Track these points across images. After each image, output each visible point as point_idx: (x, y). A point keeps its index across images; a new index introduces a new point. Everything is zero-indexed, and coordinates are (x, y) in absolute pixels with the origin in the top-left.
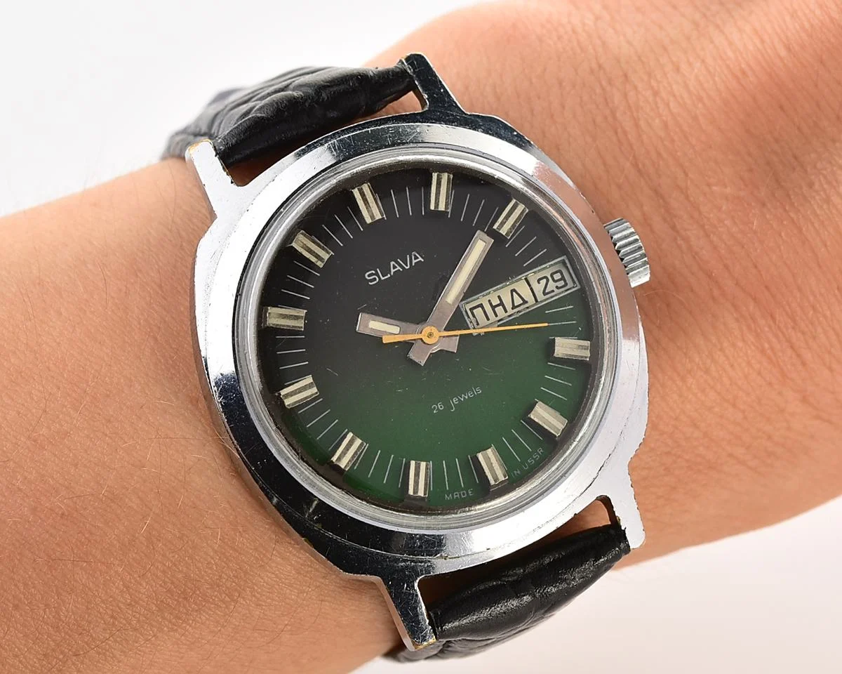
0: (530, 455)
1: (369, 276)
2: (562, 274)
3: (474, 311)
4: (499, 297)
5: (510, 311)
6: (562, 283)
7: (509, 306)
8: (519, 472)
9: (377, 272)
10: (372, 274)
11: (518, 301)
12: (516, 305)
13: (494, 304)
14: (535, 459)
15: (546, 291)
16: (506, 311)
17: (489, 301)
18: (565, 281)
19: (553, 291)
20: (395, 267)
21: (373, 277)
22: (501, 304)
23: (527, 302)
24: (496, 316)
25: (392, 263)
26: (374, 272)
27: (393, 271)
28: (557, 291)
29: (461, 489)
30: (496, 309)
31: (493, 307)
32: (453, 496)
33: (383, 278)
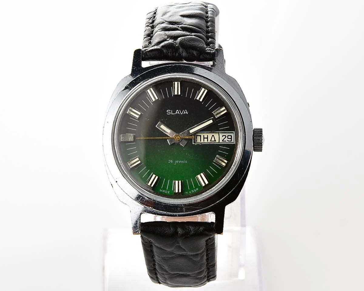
0: (193, 189)
2: (231, 137)
8: (187, 193)
9: (171, 111)
12: (212, 140)
14: (194, 191)
15: (224, 140)
16: (208, 141)
17: (204, 136)
18: (231, 140)
20: (177, 112)
21: (169, 112)
22: (207, 138)
23: (216, 141)
24: (204, 141)
25: (177, 110)
27: (176, 113)
28: (227, 142)
29: (166, 190)
31: (204, 138)
32: (162, 191)
33: (172, 114)
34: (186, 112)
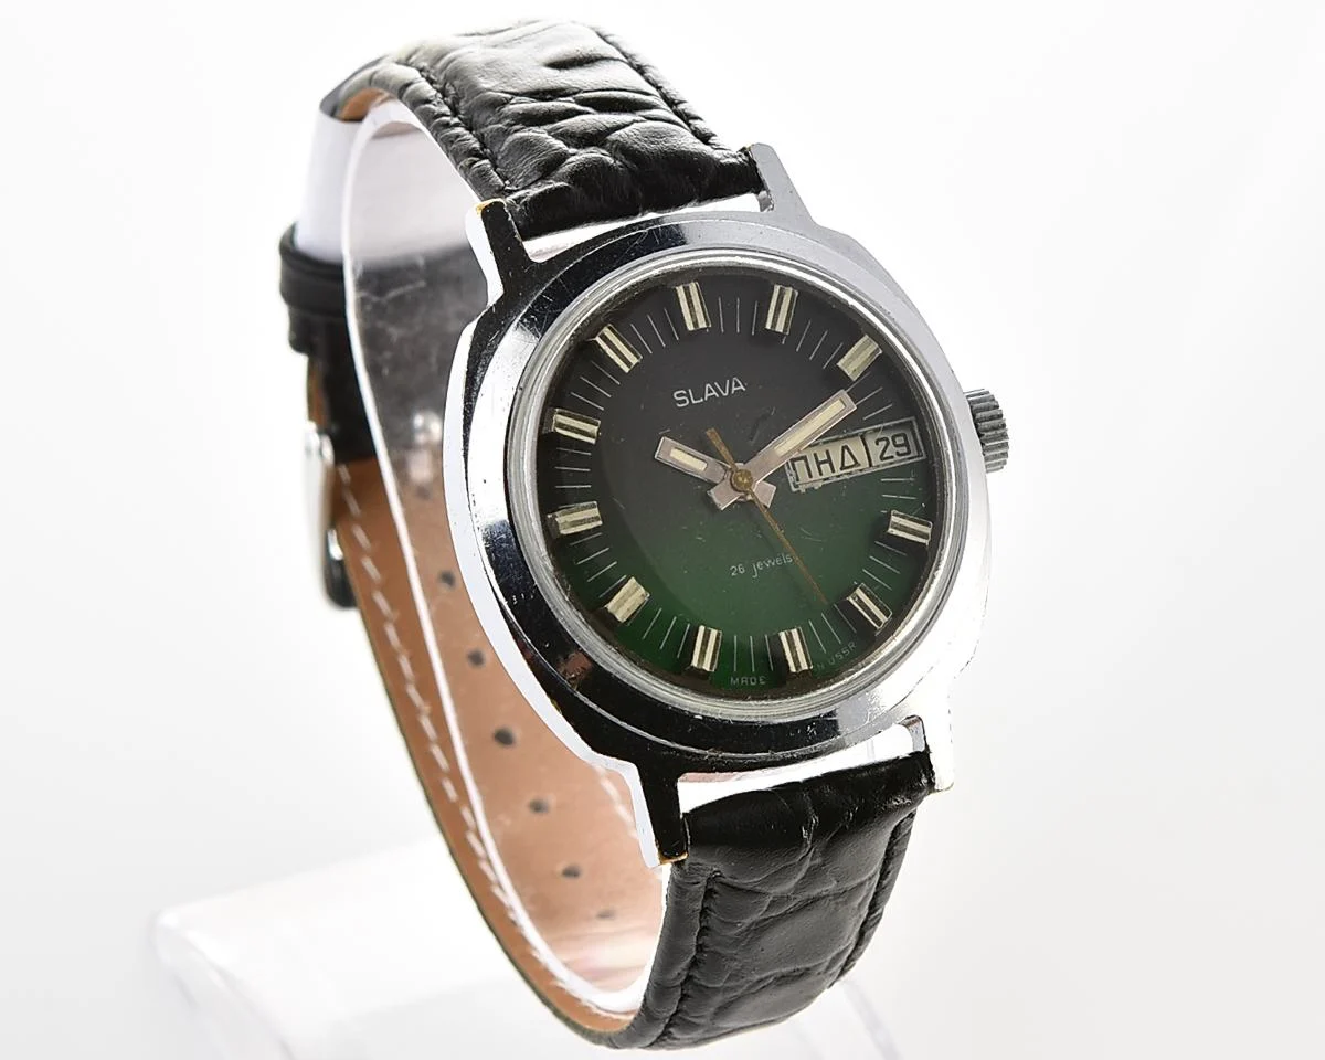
0: (839, 648)
1: (678, 396)
2: (906, 439)
3: (796, 463)
4: (827, 452)
5: (839, 472)
6: (904, 450)
7: (837, 466)
8: (822, 666)
9: (688, 392)
10: (682, 395)
11: (849, 461)
12: (846, 465)
13: (820, 460)
14: (844, 654)
15: (885, 456)
16: (833, 471)
17: (815, 455)
18: (908, 448)
19: (892, 457)
20: (710, 391)
21: (683, 398)
22: (829, 461)
23: (859, 464)
24: (821, 474)
25: (708, 386)
26: (685, 392)
27: (707, 395)
28: (897, 458)
29: (750, 674)
30: (822, 466)
31: (819, 464)
32: (740, 680)
33: (694, 402)
34: (737, 385)
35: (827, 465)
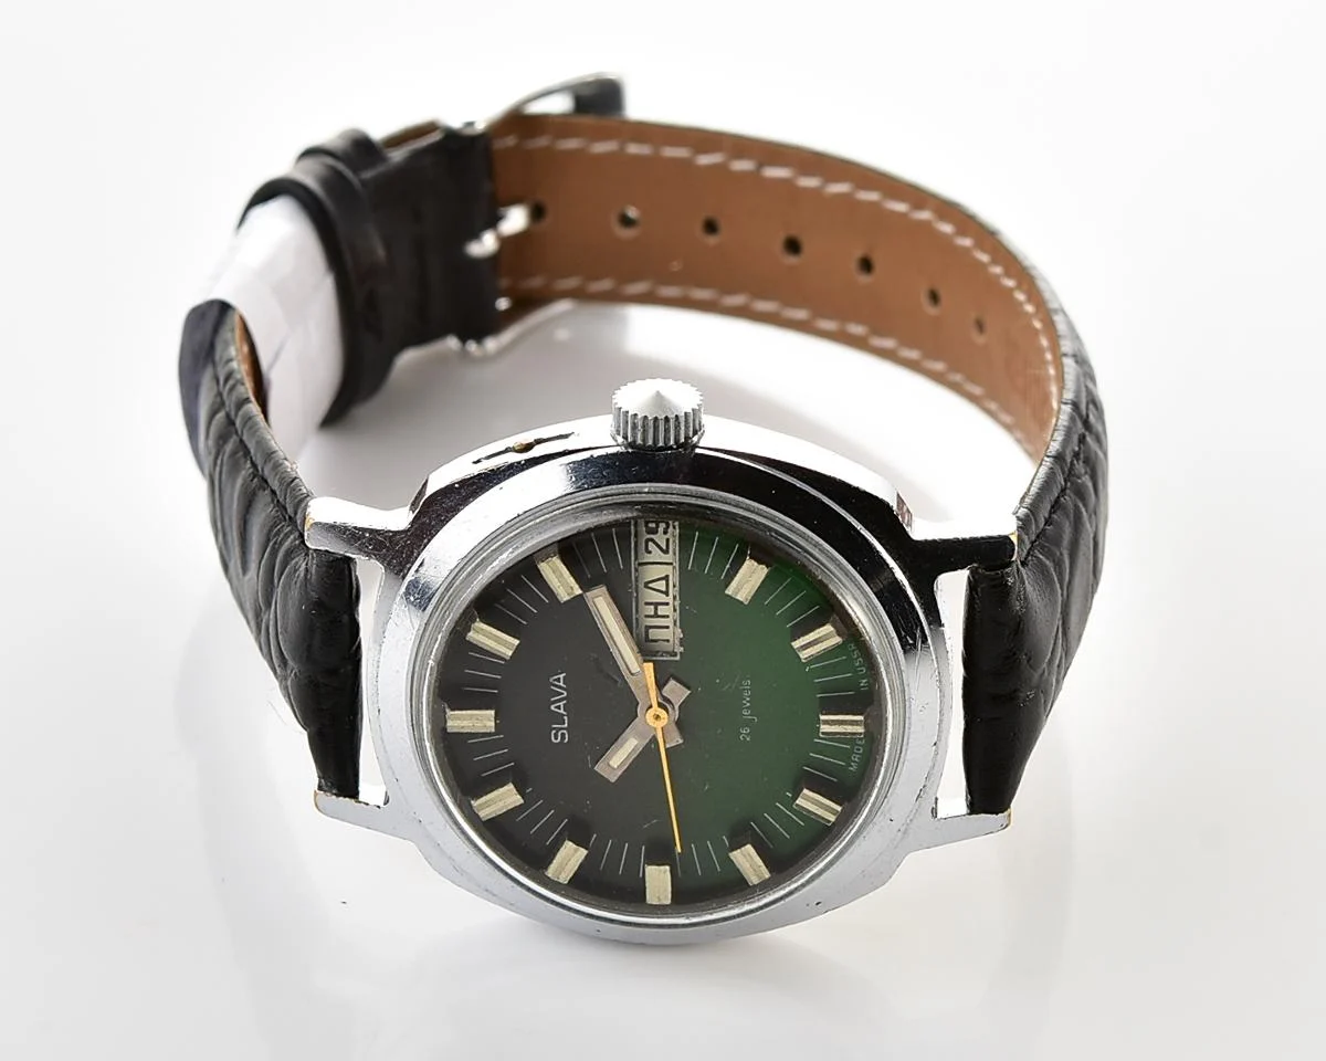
1: (556, 739)
2: (652, 521)
3: (651, 631)
4: (647, 604)
5: (670, 599)
7: (662, 598)
9: (554, 728)
10: (556, 735)
11: (661, 585)
12: (664, 589)
13: (652, 613)
15: (664, 548)
16: (667, 604)
17: (647, 616)
19: (668, 540)
20: (559, 707)
21: (559, 735)
22: (656, 605)
23: (667, 576)
25: (552, 707)
26: (554, 732)
27: (562, 711)
30: (659, 613)
31: (656, 615)
33: (566, 726)
35: (659, 607)
